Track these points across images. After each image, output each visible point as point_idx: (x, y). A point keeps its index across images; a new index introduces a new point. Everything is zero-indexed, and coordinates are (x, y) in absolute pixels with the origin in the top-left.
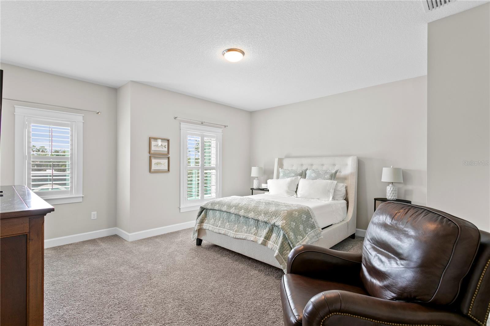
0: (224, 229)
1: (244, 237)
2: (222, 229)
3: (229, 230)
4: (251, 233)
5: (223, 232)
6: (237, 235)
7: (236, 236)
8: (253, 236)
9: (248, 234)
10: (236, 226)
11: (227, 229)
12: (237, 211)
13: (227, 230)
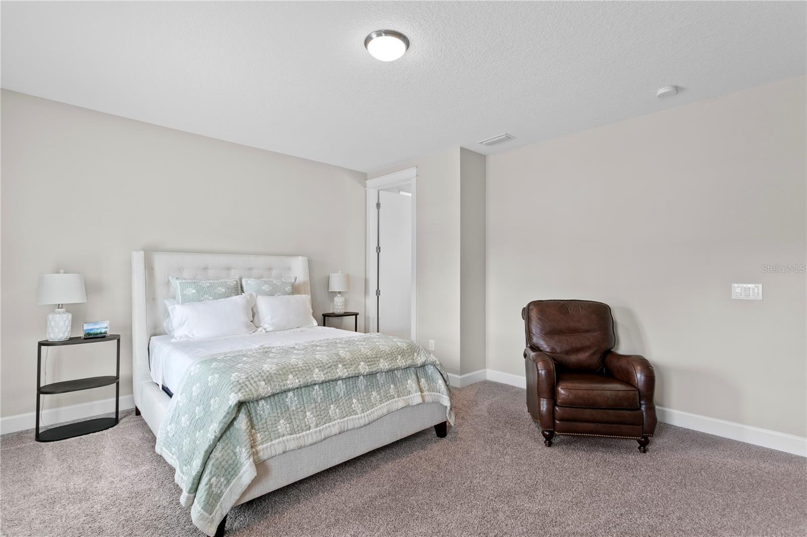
0: (333, 423)
1: (385, 411)
2: (327, 425)
3: (346, 418)
4: (392, 397)
5: (335, 430)
6: (369, 417)
7: (369, 419)
8: (399, 400)
9: (386, 401)
10: (354, 401)
11: (340, 418)
12: (352, 369)
13: (342, 420)
